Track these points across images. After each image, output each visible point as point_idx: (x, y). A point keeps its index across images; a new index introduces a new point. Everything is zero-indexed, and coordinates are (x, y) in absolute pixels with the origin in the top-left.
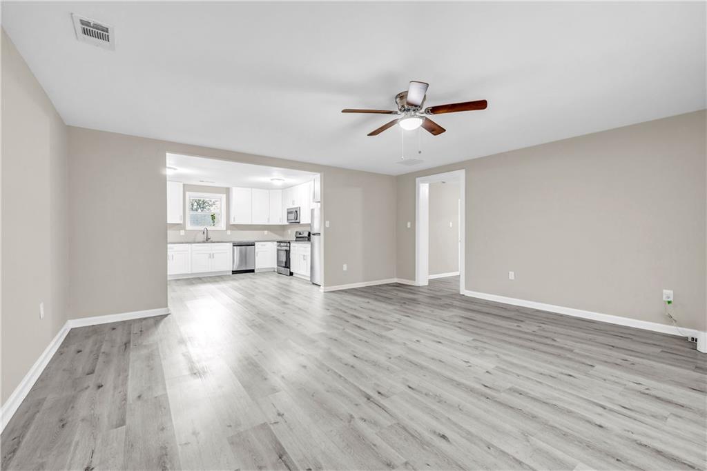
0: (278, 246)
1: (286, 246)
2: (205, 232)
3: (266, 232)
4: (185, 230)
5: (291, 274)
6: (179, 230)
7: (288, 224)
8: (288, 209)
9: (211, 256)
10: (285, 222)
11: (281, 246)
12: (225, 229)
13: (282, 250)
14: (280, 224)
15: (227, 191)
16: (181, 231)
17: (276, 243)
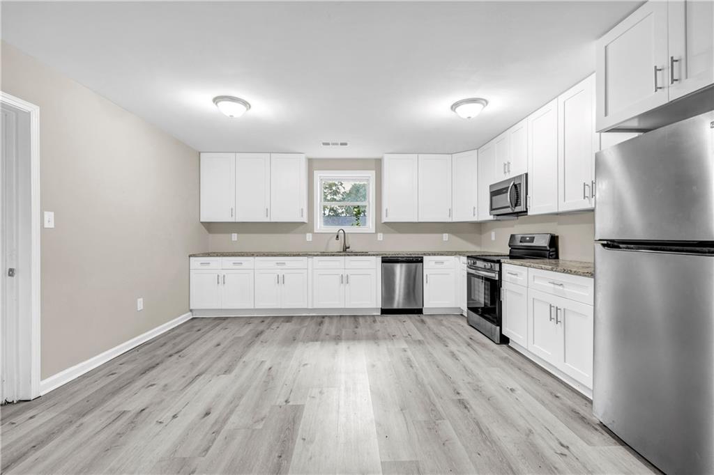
0: (470, 267)
1: (491, 270)
2: (341, 236)
3: (446, 236)
4: (313, 233)
5: (504, 340)
6: (305, 233)
7: (491, 218)
8: (491, 186)
9: (345, 280)
10: (486, 215)
11: (477, 269)
12: (374, 232)
13: (479, 277)
14: (475, 219)
15: (378, 164)
16: (308, 234)
17: (464, 259)
